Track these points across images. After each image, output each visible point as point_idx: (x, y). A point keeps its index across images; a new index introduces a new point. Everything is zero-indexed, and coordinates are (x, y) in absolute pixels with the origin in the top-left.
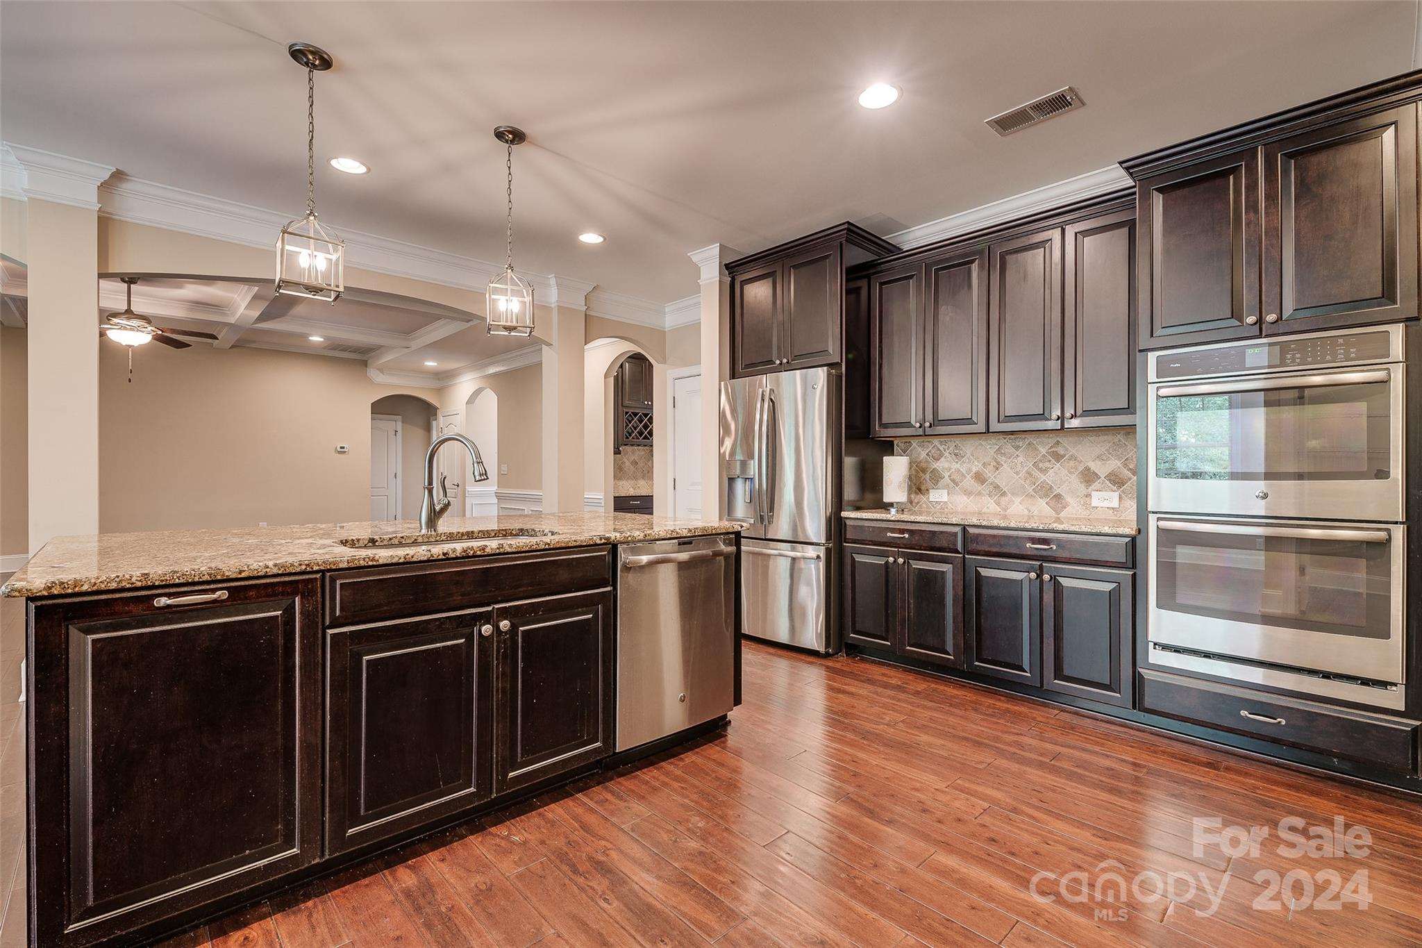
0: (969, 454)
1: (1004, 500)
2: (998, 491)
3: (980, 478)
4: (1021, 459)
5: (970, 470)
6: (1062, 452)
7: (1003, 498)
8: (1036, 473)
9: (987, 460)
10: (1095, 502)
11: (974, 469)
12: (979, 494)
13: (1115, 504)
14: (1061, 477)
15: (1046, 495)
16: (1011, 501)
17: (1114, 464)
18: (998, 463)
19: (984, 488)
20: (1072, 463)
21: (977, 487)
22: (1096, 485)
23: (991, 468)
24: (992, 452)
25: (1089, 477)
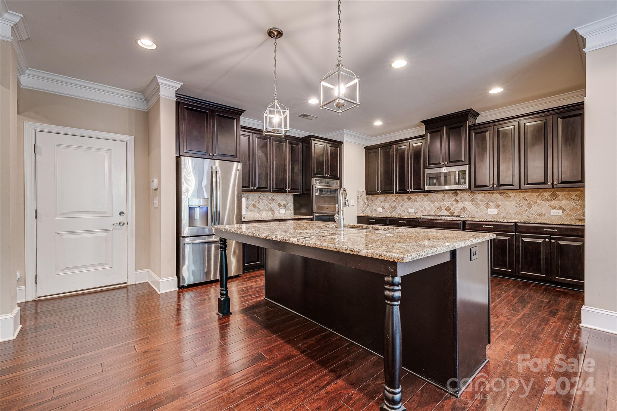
0: (251, 198)
1: (261, 212)
2: (259, 210)
3: (254, 206)
4: (265, 200)
5: (251, 203)
6: (274, 199)
7: (260, 212)
8: (268, 204)
9: (256, 200)
10: (281, 212)
11: (253, 203)
12: (254, 211)
13: (285, 212)
14: (274, 205)
15: (271, 211)
16: (263, 213)
17: (284, 202)
18: (259, 201)
19: (256, 209)
20: (276, 201)
21: (254, 209)
22: (281, 207)
23: (257, 203)
24: (257, 198)
25: (280, 205)
